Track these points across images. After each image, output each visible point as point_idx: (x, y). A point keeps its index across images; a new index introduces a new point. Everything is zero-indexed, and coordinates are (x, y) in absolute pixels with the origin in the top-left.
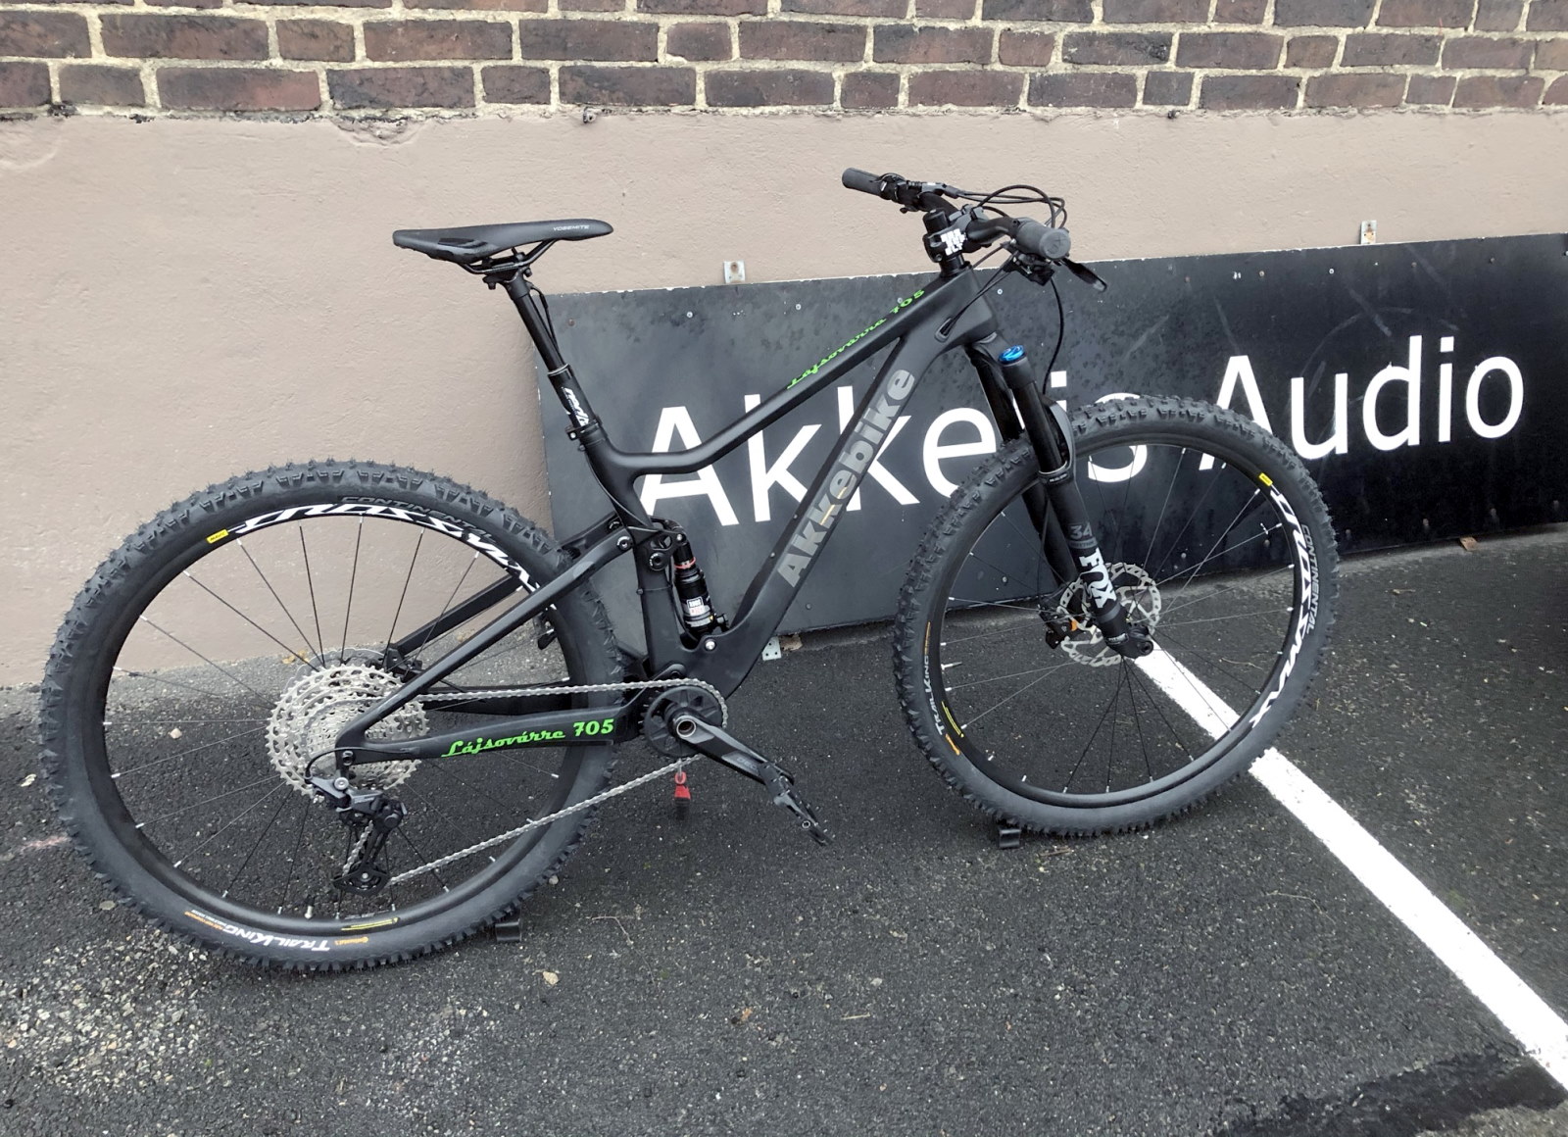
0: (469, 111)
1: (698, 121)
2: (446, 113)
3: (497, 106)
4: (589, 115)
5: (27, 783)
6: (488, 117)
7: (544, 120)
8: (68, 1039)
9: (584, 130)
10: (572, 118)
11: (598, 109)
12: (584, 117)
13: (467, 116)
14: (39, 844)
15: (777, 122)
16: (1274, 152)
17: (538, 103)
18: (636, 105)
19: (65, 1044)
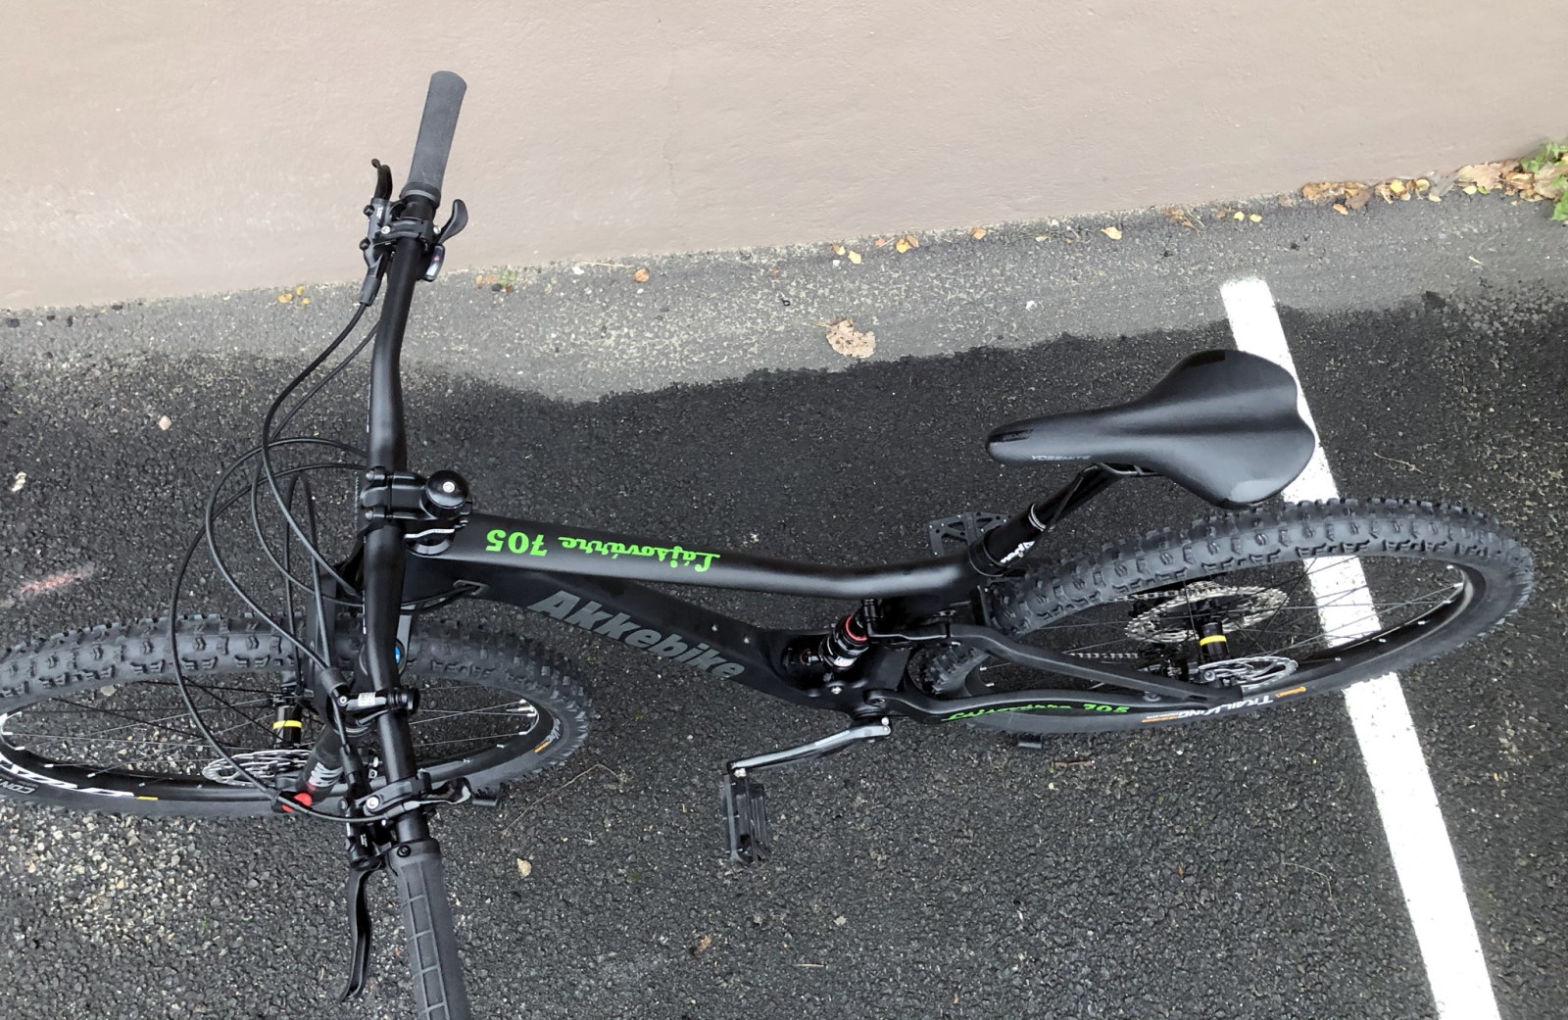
5: (17, 488)
8: (81, 870)
14: (36, 586)
19: (79, 876)
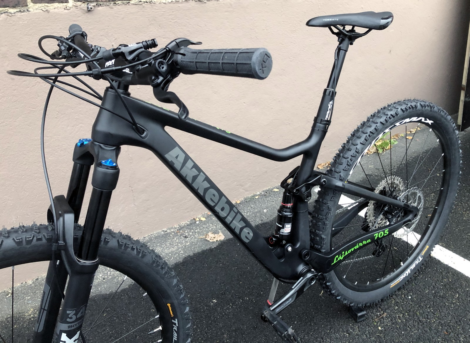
0: (25, 8)
1: (144, 7)
2: (12, 10)
3: (40, 5)
4: (90, 7)
6: (36, 11)
7: (66, 11)
9: (89, 15)
10: (81, 9)
11: (95, 4)
12: (88, 8)
13: (24, 11)
15: (180, 5)
16: (363, 6)
17: (62, 2)
18: (113, 1)
